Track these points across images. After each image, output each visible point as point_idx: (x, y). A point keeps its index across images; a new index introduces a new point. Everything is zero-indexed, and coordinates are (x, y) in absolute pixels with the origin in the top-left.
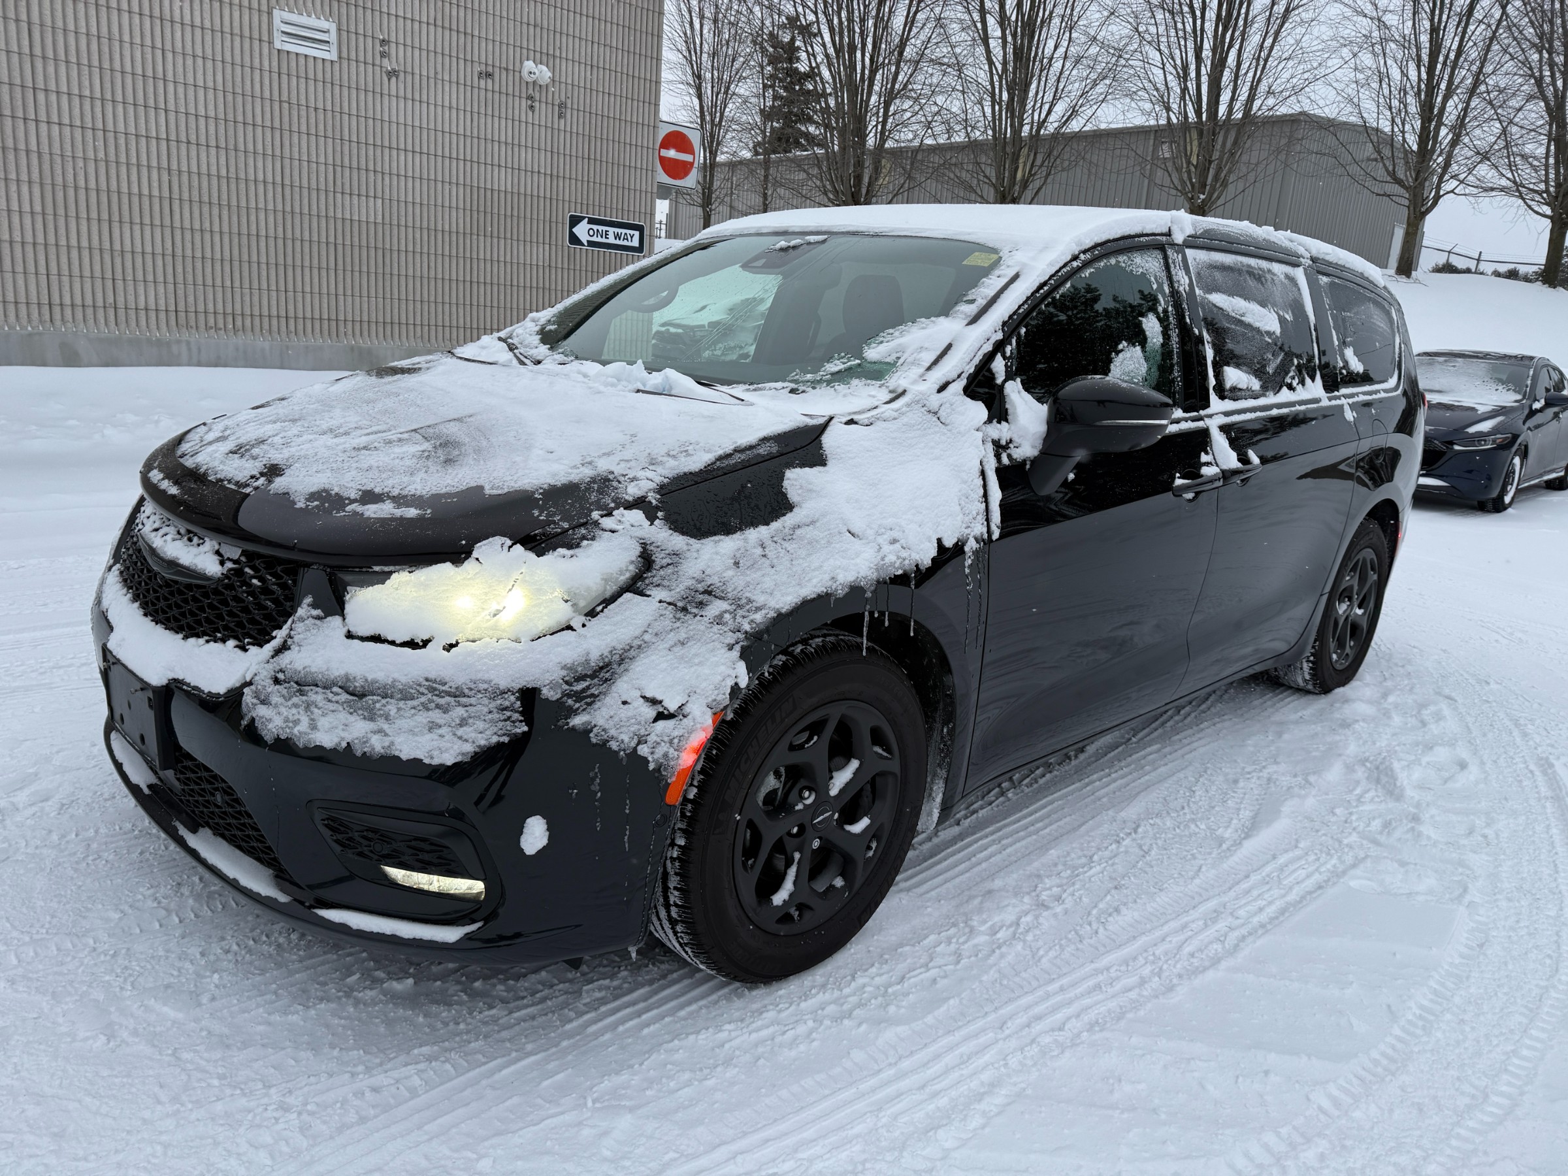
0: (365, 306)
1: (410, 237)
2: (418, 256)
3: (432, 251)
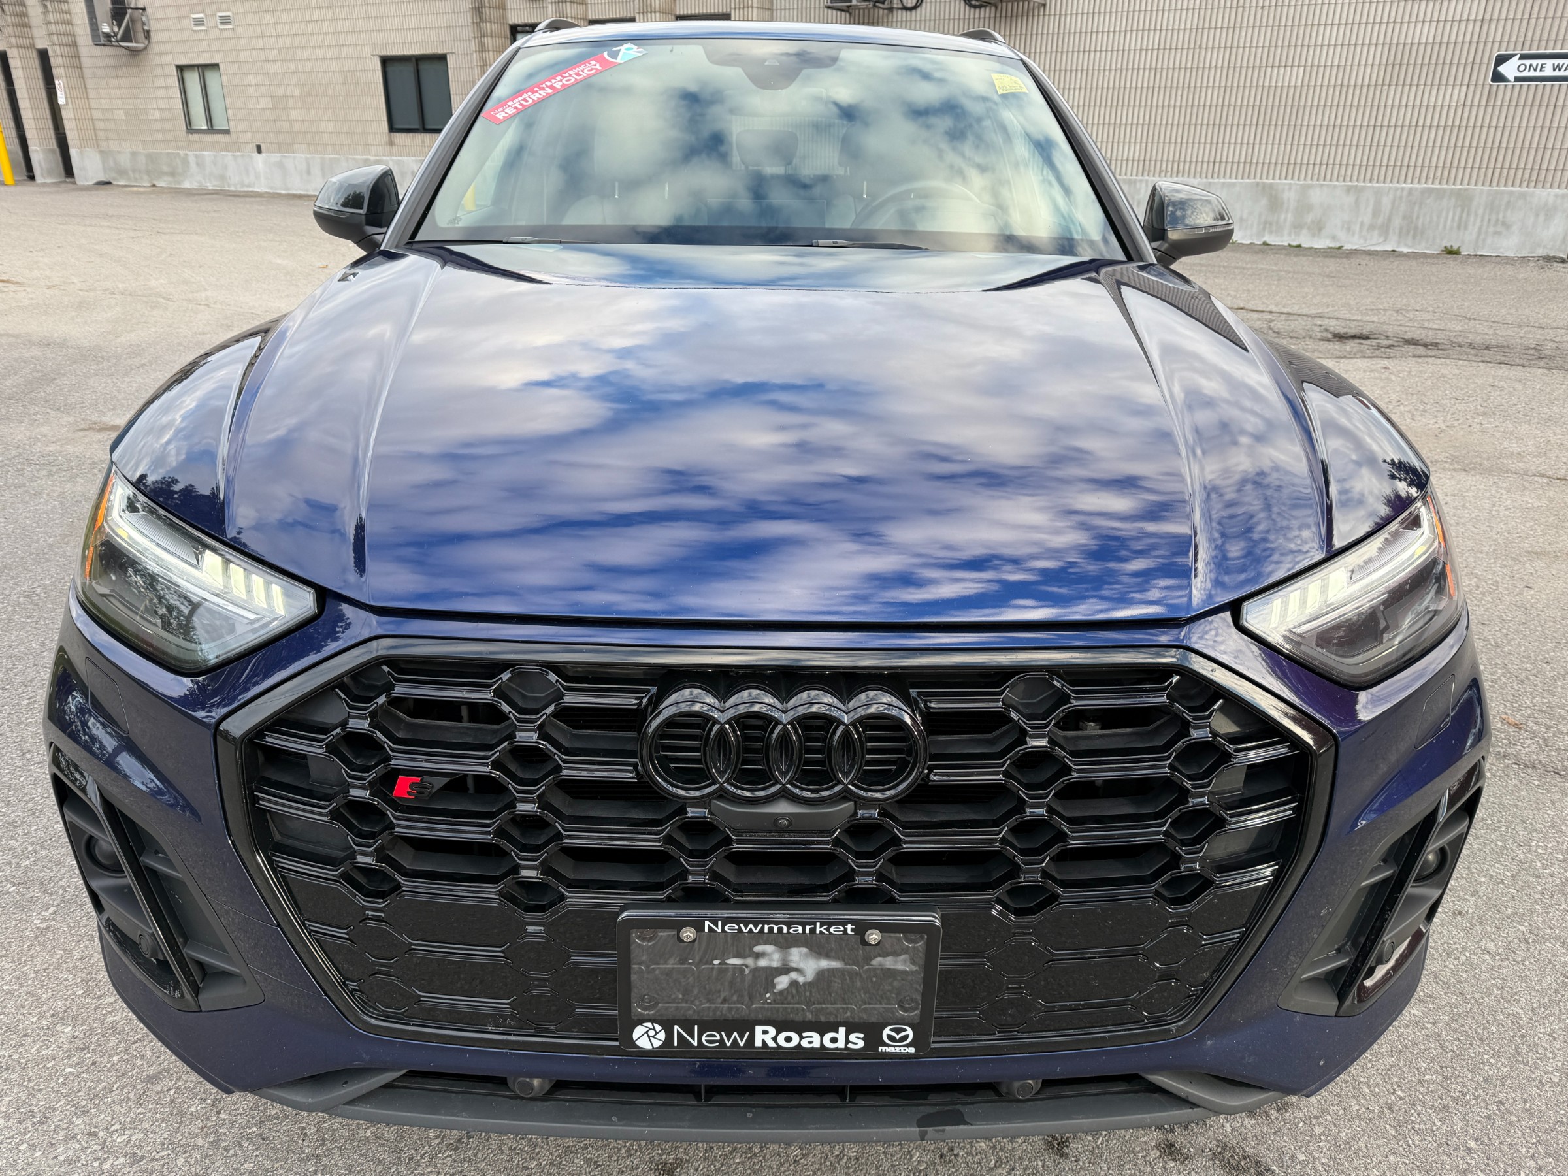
0: (1275, 151)
1: (1324, 95)
2: (1328, 109)
3: (1342, 103)
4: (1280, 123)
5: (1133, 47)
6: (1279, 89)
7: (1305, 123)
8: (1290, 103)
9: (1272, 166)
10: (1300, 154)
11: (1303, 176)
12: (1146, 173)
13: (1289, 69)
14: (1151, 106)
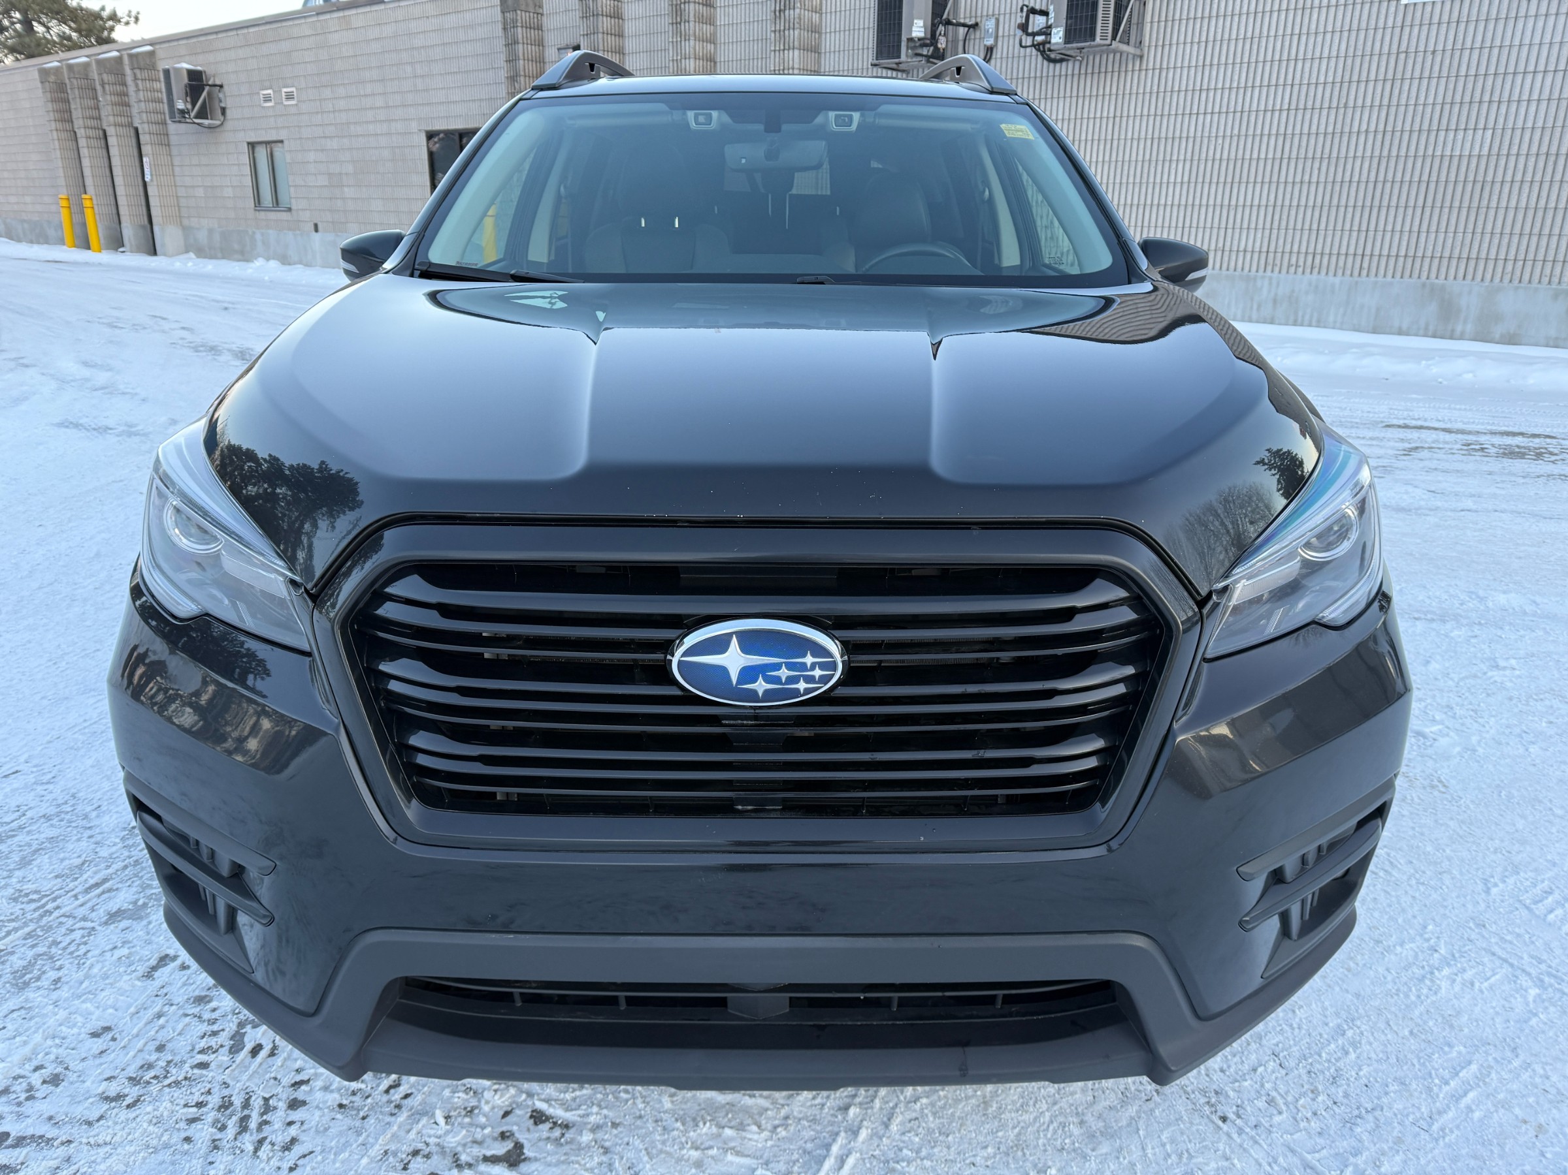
4: (1456, 204)
5: (1254, 107)
6: (1455, 161)
7: (1494, 204)
8: (1471, 178)
9: (1445, 262)
10: (1485, 245)
11: (1488, 276)
12: (1269, 268)
13: (1471, 132)
14: (1278, 182)
